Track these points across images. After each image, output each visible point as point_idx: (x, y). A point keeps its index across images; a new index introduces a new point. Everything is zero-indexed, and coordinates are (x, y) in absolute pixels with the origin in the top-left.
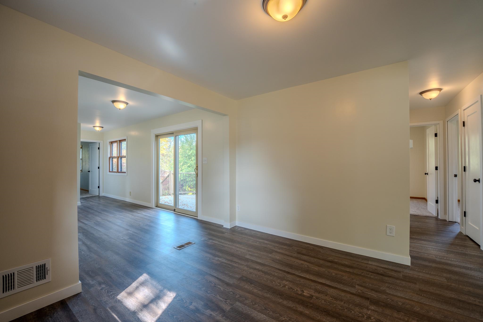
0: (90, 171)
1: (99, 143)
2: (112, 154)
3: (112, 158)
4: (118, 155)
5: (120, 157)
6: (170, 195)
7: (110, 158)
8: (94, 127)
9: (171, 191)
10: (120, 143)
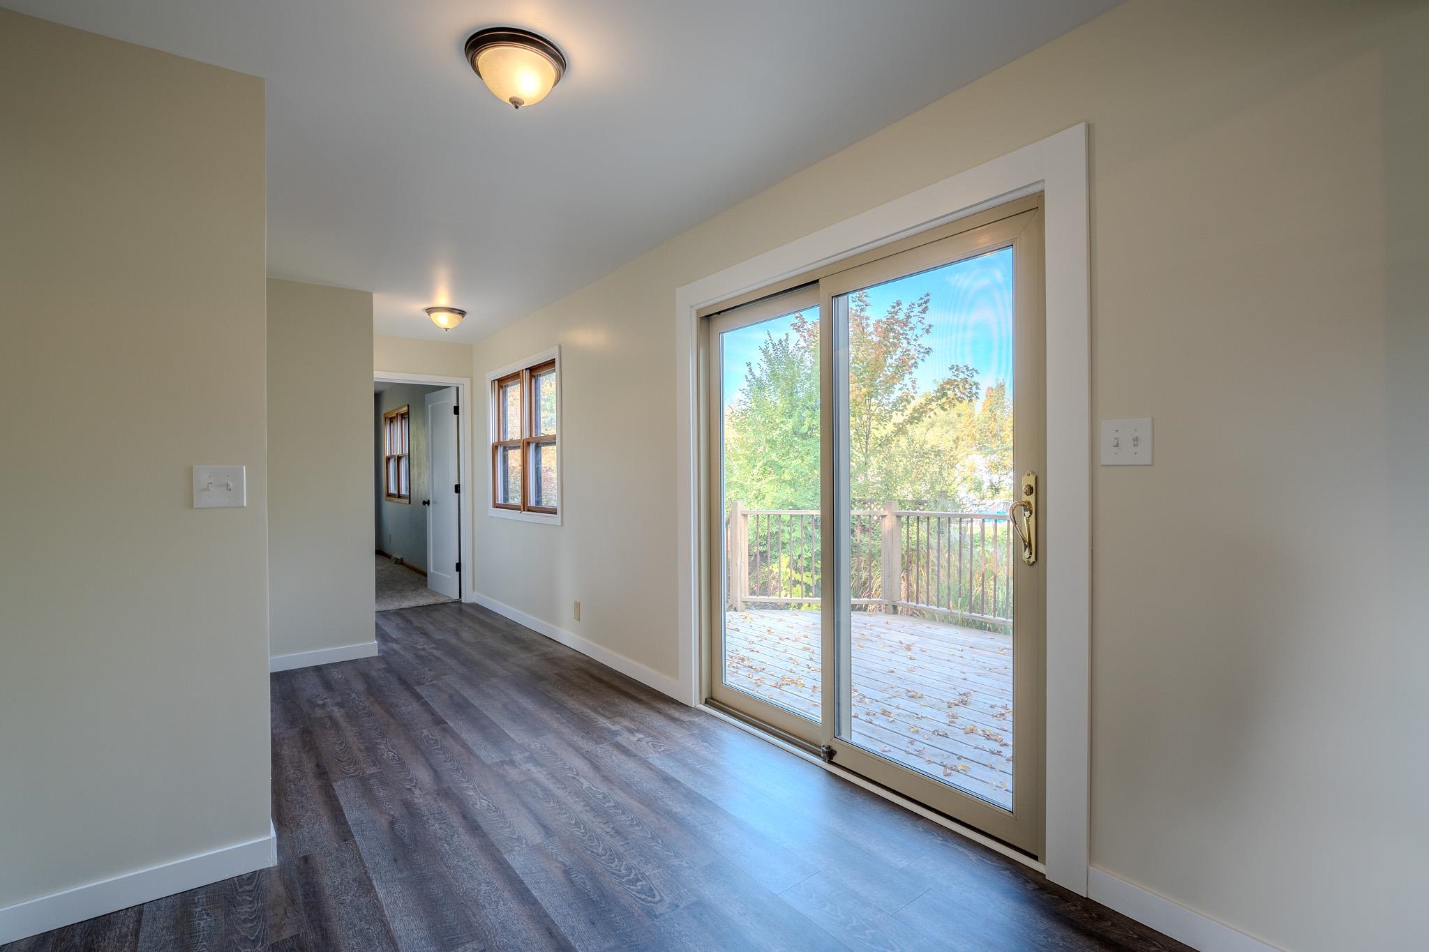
0: (428, 503)
1: (458, 388)
2: (505, 432)
3: (505, 449)
4: (526, 435)
5: (533, 443)
6: (735, 610)
7: (495, 448)
8: (429, 311)
9: (739, 592)
10: (533, 381)
